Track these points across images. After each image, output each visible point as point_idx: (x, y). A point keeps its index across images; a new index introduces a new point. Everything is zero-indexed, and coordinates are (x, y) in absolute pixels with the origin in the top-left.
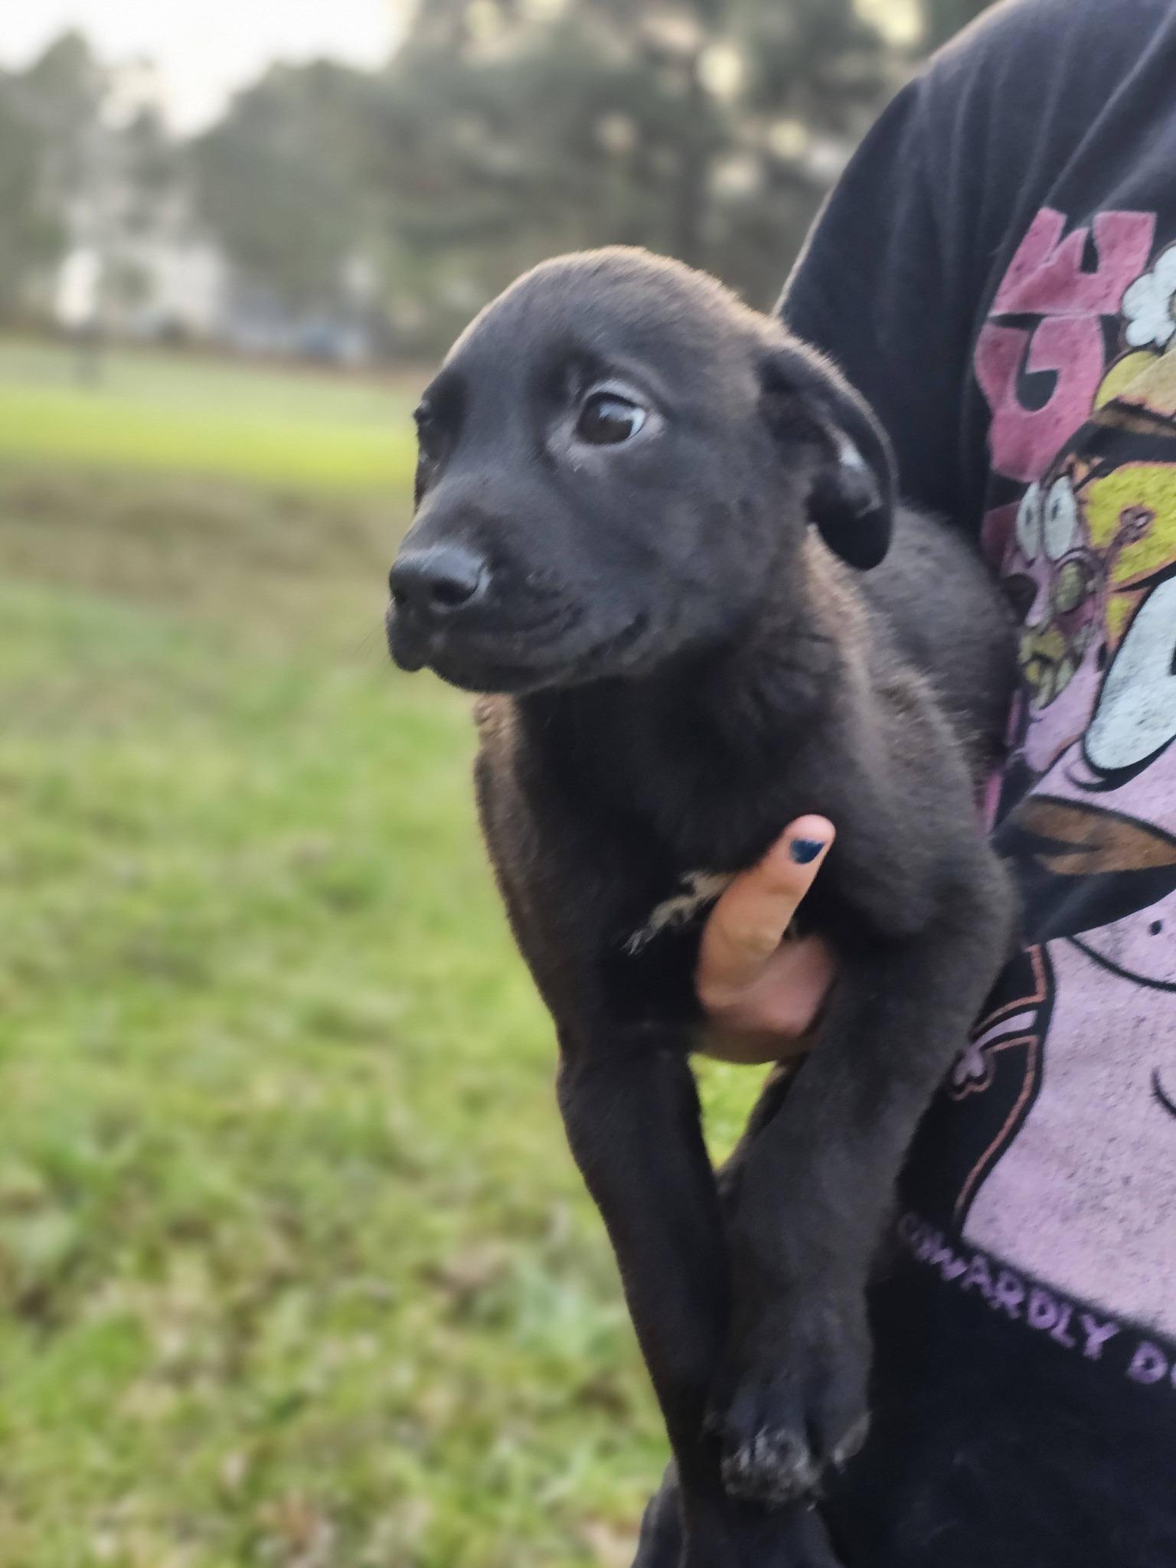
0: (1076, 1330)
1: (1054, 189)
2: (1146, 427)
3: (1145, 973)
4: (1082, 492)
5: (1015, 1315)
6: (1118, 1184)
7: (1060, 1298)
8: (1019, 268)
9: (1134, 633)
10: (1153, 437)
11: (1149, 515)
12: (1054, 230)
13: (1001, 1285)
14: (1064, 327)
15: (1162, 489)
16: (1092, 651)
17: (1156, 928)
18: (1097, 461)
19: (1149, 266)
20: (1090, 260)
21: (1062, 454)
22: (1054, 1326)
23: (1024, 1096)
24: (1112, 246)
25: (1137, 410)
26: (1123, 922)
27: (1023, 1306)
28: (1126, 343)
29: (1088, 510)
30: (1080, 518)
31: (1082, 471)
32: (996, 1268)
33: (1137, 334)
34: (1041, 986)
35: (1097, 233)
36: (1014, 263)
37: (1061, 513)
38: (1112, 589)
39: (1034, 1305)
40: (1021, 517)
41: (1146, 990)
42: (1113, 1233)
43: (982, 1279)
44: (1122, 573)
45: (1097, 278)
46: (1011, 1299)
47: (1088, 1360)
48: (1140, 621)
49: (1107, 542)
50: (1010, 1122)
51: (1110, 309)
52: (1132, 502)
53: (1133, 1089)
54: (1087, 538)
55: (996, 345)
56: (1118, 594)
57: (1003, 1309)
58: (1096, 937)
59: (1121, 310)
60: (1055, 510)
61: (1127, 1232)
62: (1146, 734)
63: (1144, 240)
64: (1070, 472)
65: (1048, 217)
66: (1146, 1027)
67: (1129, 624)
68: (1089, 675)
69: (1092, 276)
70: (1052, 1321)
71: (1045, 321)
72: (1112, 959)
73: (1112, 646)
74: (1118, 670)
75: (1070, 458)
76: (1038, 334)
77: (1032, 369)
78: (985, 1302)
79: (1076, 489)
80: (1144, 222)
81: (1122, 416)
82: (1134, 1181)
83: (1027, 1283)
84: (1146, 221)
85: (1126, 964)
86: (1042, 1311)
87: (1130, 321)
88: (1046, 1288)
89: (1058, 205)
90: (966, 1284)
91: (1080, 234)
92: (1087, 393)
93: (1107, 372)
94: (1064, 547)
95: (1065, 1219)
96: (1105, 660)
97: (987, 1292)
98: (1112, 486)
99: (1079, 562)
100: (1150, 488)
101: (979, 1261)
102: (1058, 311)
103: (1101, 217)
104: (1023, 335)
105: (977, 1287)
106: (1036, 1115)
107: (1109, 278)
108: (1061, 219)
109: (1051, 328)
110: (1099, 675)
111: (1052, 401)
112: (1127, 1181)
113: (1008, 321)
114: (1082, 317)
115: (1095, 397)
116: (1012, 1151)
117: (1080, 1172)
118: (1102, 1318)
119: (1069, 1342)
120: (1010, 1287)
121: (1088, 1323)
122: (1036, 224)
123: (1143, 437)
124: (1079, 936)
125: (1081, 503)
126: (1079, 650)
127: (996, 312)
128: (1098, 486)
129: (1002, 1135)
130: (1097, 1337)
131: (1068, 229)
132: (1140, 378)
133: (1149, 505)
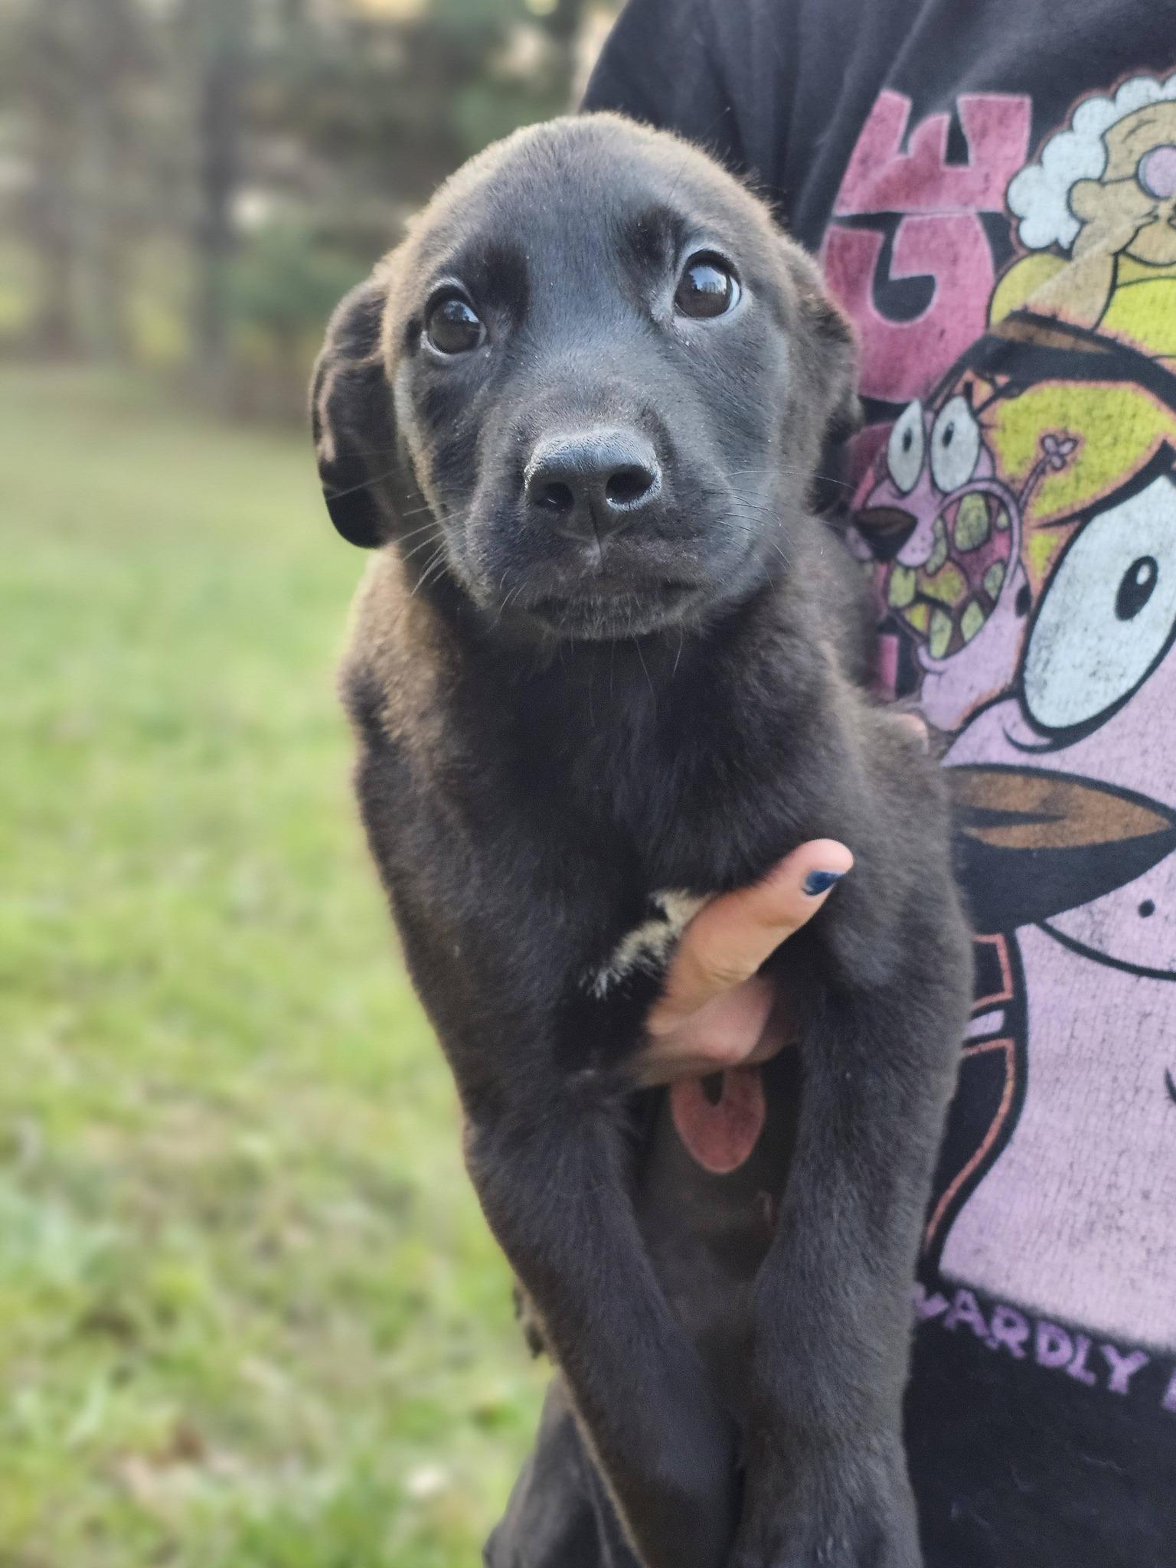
0: (1097, 1363)
1: (895, 67)
2: (1061, 341)
3: (1141, 962)
4: (985, 417)
5: (1019, 1353)
6: (1137, 1199)
7: (1073, 1331)
8: (863, 161)
9: (1064, 572)
10: (1073, 353)
11: (1075, 442)
12: (900, 116)
13: (997, 1323)
14: (935, 228)
15: (1089, 412)
16: (1010, 595)
17: (1147, 909)
18: (1002, 380)
19: (1034, 153)
20: (957, 150)
21: (956, 372)
22: (1072, 1360)
23: (1004, 1109)
24: (983, 133)
25: (1050, 322)
26: (1102, 903)
27: (1029, 1345)
28: (1021, 243)
29: (995, 435)
30: (983, 444)
31: (983, 391)
32: (987, 1304)
33: (1033, 233)
34: (1007, 981)
35: (963, 119)
36: (857, 154)
37: (956, 438)
38: (1033, 524)
39: (1043, 1342)
40: (896, 441)
41: (1144, 980)
42: (1135, 1254)
43: (973, 1317)
44: (1044, 506)
45: (970, 172)
46: (1014, 1337)
47: (1115, 1396)
48: (1069, 559)
49: (1023, 472)
50: (989, 1139)
51: (995, 205)
52: (1053, 426)
53: (1144, 1093)
54: (994, 468)
55: (846, 247)
56: (1041, 531)
57: (1003, 1347)
58: (1067, 921)
59: (1007, 207)
60: (948, 437)
61: (1149, 1252)
62: (1101, 686)
63: (1022, 126)
64: (968, 392)
65: (892, 102)
66: (1154, 1023)
67: (1058, 564)
68: (1007, 623)
69: (961, 169)
70: (1070, 1358)
71: (905, 221)
72: (1095, 946)
73: (1036, 588)
74: (1048, 614)
75: (968, 375)
76: (899, 235)
77: (895, 274)
78: (979, 1342)
79: (975, 413)
80: (1020, 106)
81: (1031, 329)
82: (1155, 1195)
83: (1032, 1318)
84: (1022, 105)
85: (1115, 953)
86: (1053, 1347)
87: (1020, 219)
88: (1057, 1322)
89: (902, 86)
90: (950, 1323)
91: (938, 122)
92: (978, 302)
93: (999, 279)
94: (962, 478)
95: (1073, 1243)
96: (1028, 605)
97: (979, 1330)
98: (1027, 408)
99: (986, 495)
100: (1074, 411)
101: (966, 1297)
102: (923, 209)
103: (964, 100)
104: (880, 237)
105: (965, 1327)
106: (1023, 1129)
107: (984, 169)
108: (907, 104)
109: (917, 228)
110: (1022, 622)
111: (931, 309)
112: (1146, 1196)
113: (858, 221)
114: (957, 215)
115: (989, 308)
116: (996, 1171)
117: (1086, 1191)
118: (1125, 1349)
119: (1090, 1379)
120: (1009, 1324)
121: (1111, 1355)
122: (877, 109)
123: (1059, 353)
124: (1050, 921)
125: (982, 427)
126: (993, 594)
127: (841, 211)
128: (1005, 409)
129: (980, 1154)
130: (1122, 1371)
131: (917, 115)
132: (1049, 286)
133: (1073, 429)
